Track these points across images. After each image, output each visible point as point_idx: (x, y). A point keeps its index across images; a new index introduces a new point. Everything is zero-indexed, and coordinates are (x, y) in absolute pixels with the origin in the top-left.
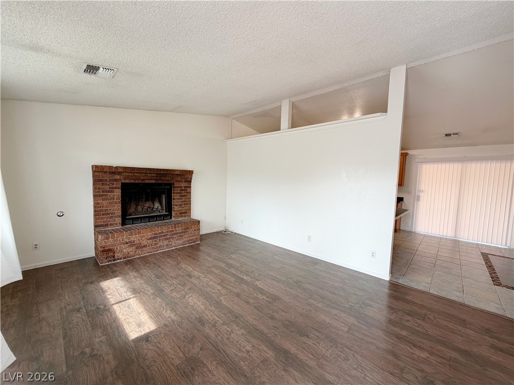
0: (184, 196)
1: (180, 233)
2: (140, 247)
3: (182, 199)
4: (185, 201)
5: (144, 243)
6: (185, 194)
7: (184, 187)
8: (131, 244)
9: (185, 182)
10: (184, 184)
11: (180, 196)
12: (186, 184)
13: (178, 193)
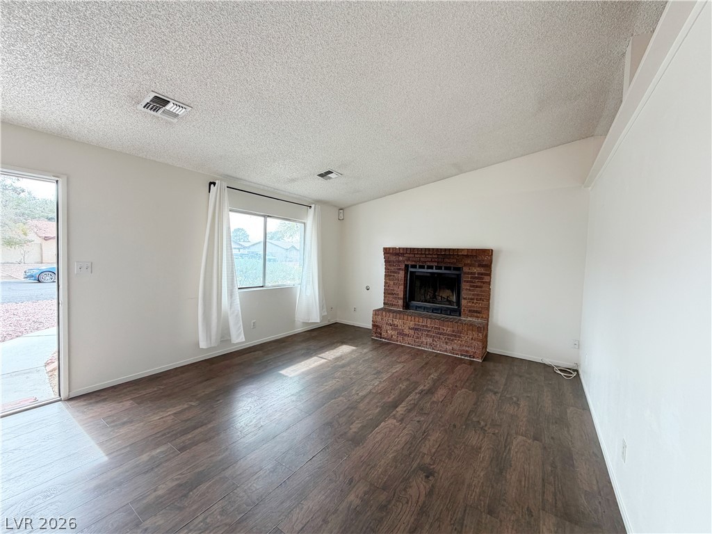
0: (477, 287)
1: (448, 335)
2: (401, 334)
3: (473, 291)
4: (478, 295)
5: (406, 331)
6: (479, 284)
7: (479, 274)
8: (394, 327)
9: (480, 266)
10: (478, 269)
11: (471, 286)
12: (482, 270)
13: (468, 282)
